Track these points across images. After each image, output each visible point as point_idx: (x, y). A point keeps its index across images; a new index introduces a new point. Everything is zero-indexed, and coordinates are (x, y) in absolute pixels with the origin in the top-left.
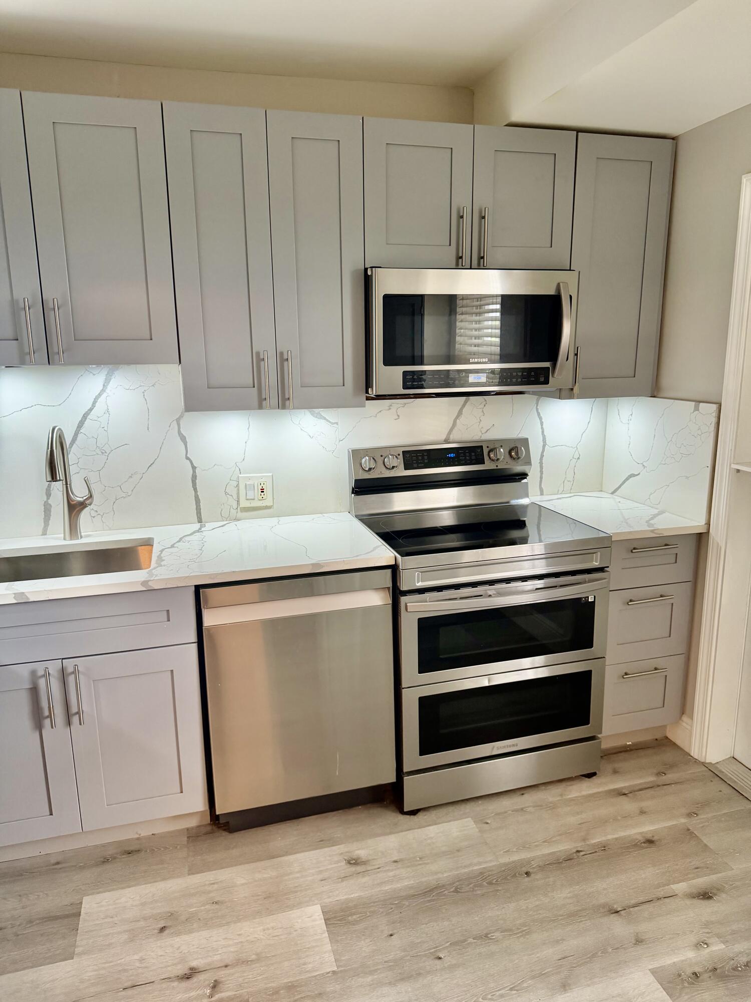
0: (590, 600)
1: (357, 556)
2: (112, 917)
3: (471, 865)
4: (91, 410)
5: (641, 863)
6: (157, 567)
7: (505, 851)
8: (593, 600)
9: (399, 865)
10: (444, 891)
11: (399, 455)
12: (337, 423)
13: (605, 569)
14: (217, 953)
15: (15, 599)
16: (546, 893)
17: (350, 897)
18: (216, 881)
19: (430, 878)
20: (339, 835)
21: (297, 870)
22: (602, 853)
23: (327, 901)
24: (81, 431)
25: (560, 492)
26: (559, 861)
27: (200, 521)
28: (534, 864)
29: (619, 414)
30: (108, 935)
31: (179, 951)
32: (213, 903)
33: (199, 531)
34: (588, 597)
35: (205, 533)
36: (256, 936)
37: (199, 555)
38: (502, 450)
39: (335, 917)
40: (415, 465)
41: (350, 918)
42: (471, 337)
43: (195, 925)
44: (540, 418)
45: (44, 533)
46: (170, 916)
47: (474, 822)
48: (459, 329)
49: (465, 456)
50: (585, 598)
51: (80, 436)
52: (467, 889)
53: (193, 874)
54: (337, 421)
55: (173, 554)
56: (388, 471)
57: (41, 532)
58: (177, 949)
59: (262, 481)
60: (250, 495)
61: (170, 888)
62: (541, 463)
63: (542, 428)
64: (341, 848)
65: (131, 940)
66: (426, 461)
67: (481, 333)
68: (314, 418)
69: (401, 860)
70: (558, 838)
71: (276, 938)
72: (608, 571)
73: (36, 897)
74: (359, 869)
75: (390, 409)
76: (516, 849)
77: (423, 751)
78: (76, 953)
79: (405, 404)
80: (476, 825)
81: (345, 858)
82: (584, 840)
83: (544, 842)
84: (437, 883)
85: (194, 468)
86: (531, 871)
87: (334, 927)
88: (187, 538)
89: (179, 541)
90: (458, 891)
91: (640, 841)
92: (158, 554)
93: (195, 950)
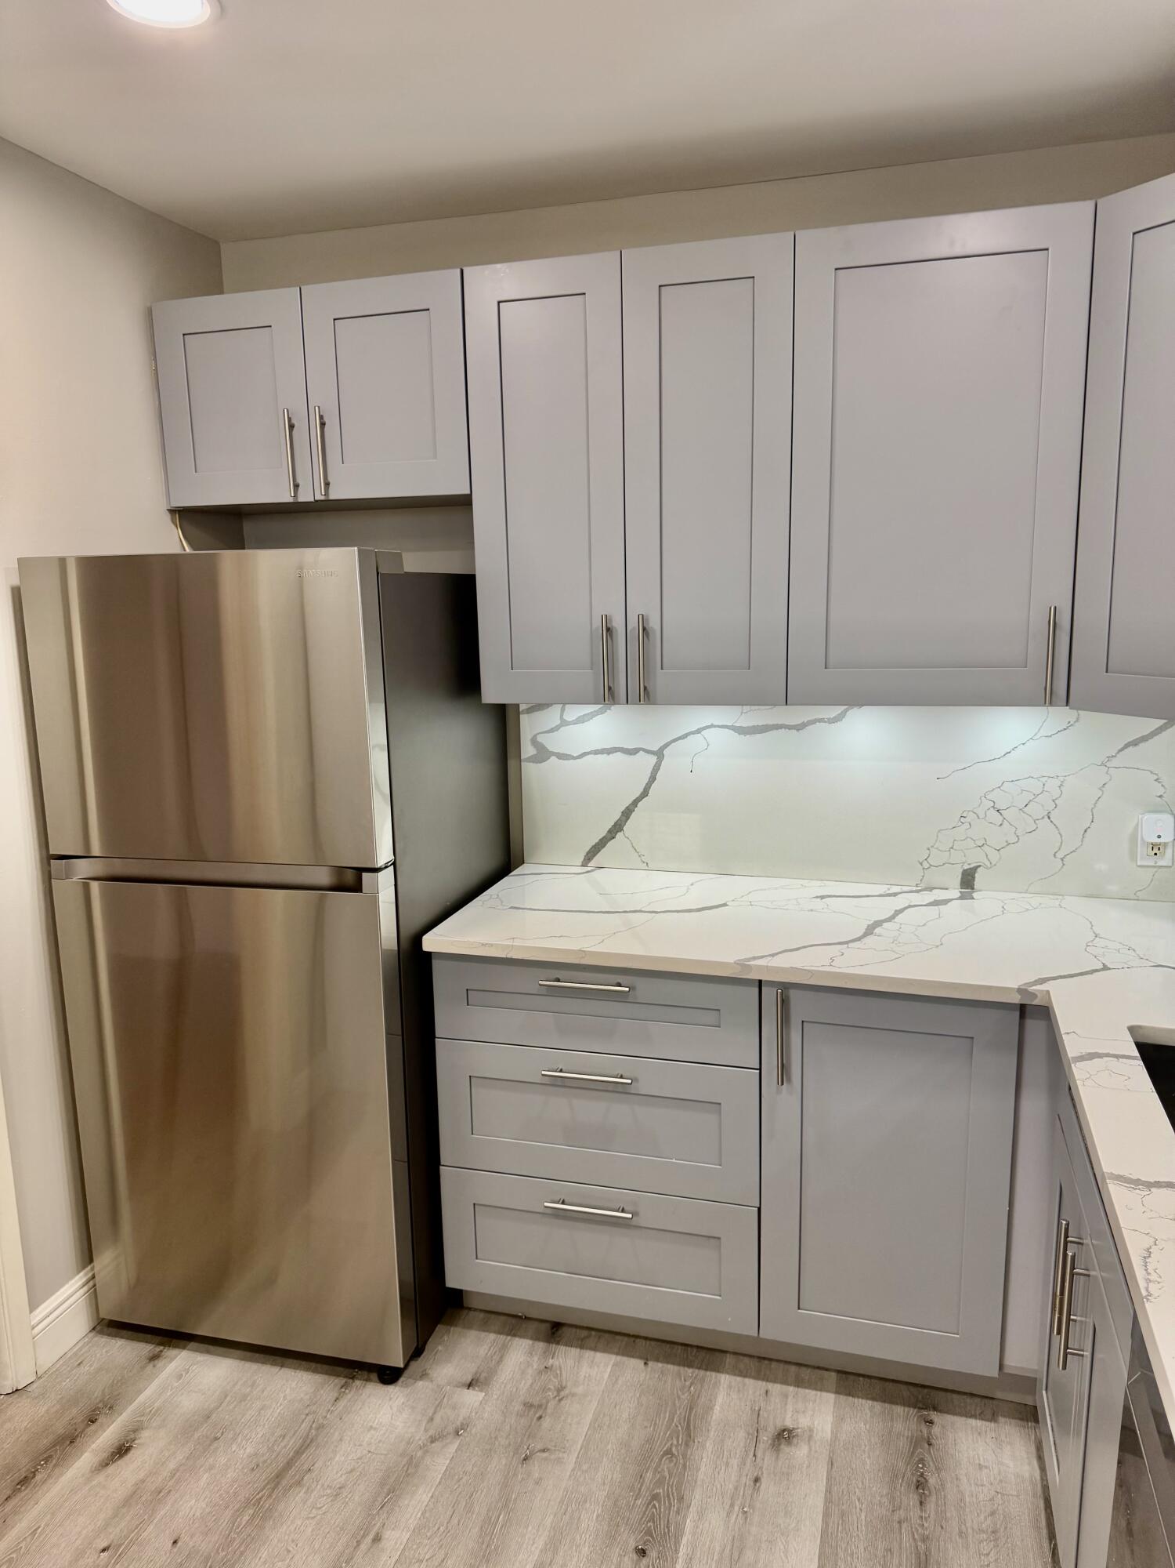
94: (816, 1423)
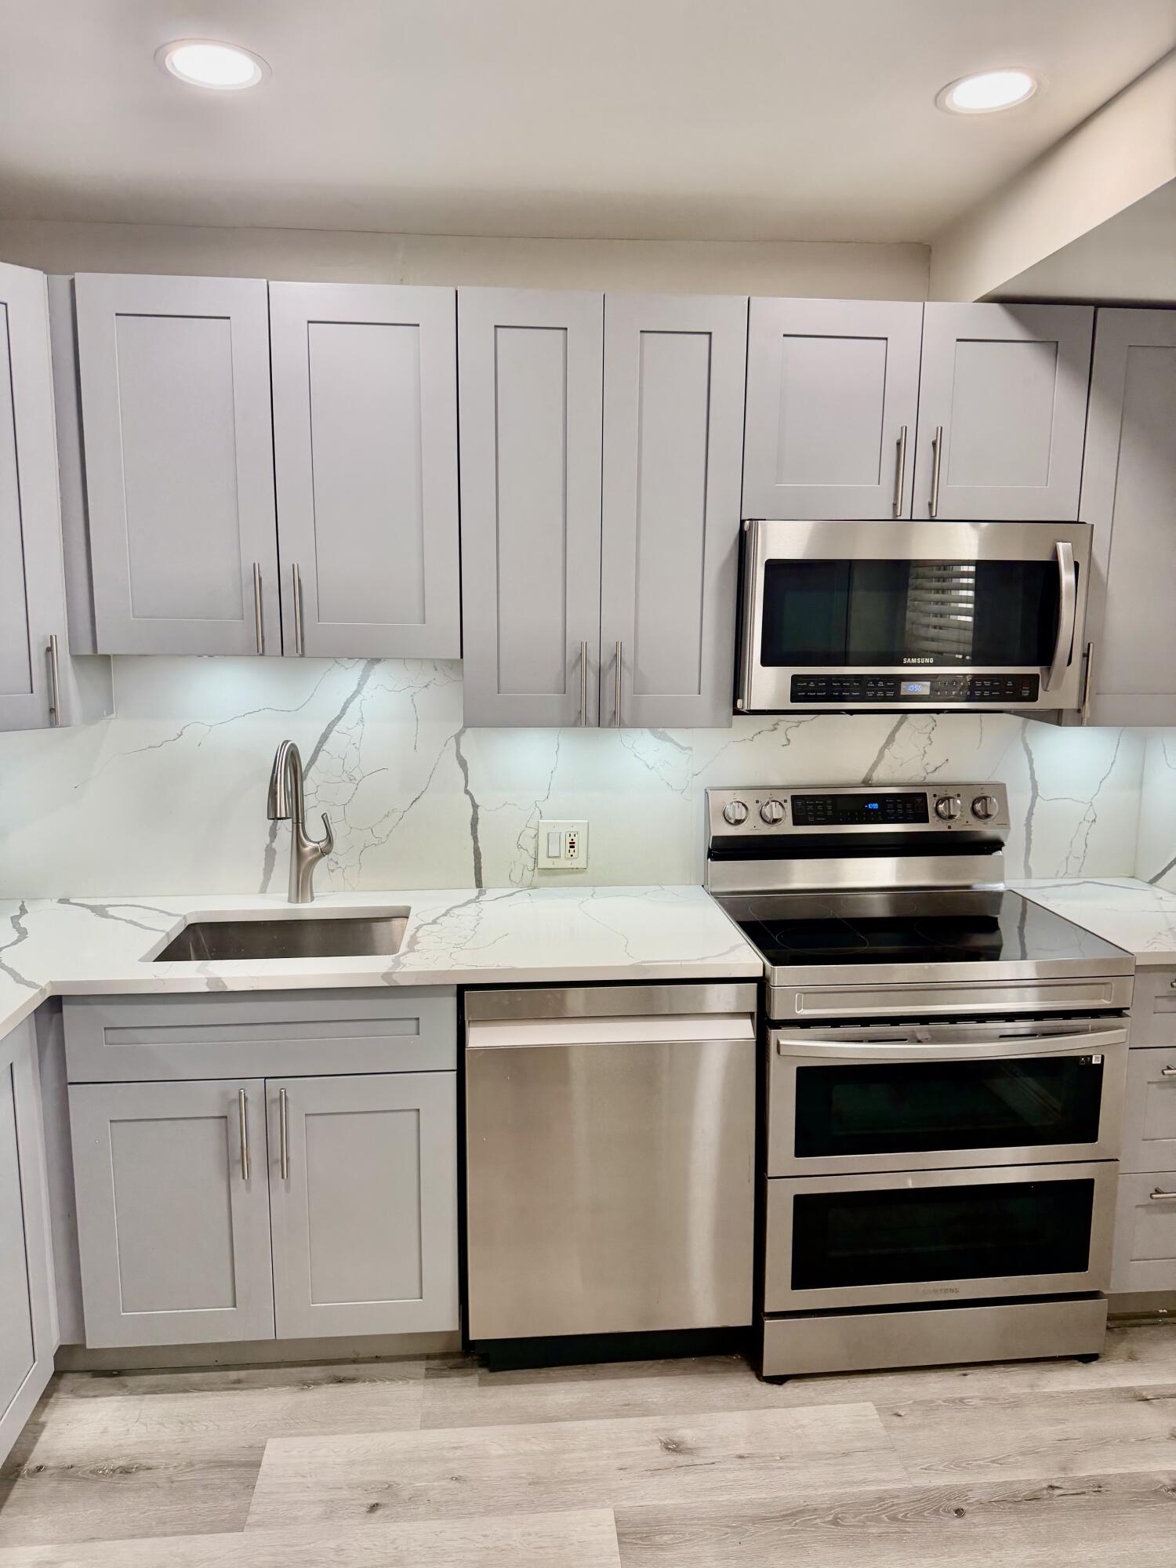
0: (1093, 1062)
1: (703, 959)
2: (304, 1477)
3: (865, 1482)
4: (339, 718)
5: (1163, 1526)
6: (408, 952)
7: (924, 1467)
8: (1100, 1062)
9: (746, 1463)
10: (816, 1519)
11: (785, 801)
12: (690, 749)
13: (1124, 1011)
14: (449, 1559)
15: (208, 986)
16: (988, 1550)
17: (662, 1503)
18: (461, 1445)
19: (795, 1493)
20: (655, 1400)
21: (584, 1446)
22: (1093, 1497)
23: (627, 1504)
24: (324, 747)
25: (1061, 874)
26: (1016, 1499)
27: (479, 883)
28: (974, 1496)
29: (1165, 752)
30: (296, 1503)
31: (394, 1546)
32: (452, 1478)
33: (476, 900)
34: (1091, 1057)
35: (484, 905)
36: (511, 1542)
37: (469, 938)
38: (959, 802)
39: (635, 1533)
40: (811, 819)
41: (657, 1538)
42: (928, 614)
43: (422, 1509)
44: (1029, 753)
45: (263, 890)
46: (386, 1489)
47: (877, 1409)
48: (911, 600)
49: (895, 808)
50: (1086, 1057)
51: (321, 754)
52: (853, 1521)
53: (429, 1428)
54: (691, 746)
55: (433, 934)
56: (766, 826)
57: (258, 888)
58: (392, 1543)
59: (575, 829)
60: (554, 852)
61: (392, 1445)
62: (1028, 825)
63: (1031, 768)
64: (657, 1421)
65: (328, 1516)
66: (830, 813)
67: (943, 608)
68: (656, 740)
69: (750, 1456)
70: (1020, 1458)
71: (540, 1551)
72: (1127, 1016)
73: (204, 1428)
74: (681, 1459)
75: (775, 729)
76: (944, 1467)
77: (799, 1282)
78: (247, 1522)
79: (800, 723)
80: (880, 1416)
81: (662, 1438)
82: (1064, 1469)
83: (993, 1462)
84: (805, 1504)
85: (475, 807)
86: (965, 1508)
87: (631, 1549)
88: (456, 911)
89: (444, 915)
90: (838, 1523)
91: (1164, 1485)
92: (412, 933)
93: (419, 1549)
94: (27, 1561)
